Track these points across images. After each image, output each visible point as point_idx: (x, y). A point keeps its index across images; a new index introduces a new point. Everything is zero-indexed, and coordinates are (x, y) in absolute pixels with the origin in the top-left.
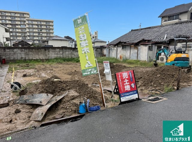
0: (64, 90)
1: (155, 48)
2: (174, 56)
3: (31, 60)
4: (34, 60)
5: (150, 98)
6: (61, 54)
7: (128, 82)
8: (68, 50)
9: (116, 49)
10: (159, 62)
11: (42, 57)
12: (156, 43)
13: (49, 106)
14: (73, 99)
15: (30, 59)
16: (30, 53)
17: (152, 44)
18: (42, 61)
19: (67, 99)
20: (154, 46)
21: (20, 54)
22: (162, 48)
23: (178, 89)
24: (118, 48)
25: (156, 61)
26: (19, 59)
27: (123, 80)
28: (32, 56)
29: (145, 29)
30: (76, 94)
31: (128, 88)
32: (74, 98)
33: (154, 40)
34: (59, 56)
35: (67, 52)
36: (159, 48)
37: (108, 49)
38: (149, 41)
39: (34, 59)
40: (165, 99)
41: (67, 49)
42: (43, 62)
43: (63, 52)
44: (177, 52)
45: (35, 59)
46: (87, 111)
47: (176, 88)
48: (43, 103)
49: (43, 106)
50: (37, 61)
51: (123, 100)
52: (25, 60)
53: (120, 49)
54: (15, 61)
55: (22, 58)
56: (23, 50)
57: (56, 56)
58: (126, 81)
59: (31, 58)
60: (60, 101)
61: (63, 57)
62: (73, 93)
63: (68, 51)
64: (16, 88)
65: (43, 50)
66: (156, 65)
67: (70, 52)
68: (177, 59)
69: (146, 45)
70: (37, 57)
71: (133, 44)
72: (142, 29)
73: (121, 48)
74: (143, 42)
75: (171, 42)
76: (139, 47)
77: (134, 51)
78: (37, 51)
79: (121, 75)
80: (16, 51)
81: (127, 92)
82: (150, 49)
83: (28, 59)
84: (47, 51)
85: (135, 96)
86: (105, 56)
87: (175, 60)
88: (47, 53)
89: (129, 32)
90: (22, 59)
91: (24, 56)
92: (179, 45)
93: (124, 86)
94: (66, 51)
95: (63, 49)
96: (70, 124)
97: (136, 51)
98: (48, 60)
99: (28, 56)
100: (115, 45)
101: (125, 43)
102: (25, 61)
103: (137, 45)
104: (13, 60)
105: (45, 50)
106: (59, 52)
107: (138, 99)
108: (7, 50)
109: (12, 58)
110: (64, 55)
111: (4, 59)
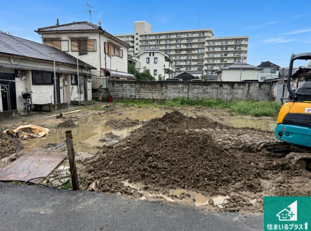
6: (185, 93)
8: (197, 86)
11: (156, 96)
15: (141, 97)
21: (129, 91)
28: (143, 93)
34: (181, 95)
35: (196, 90)
37: (282, 86)
39: (145, 98)
41: (196, 85)
43: (188, 89)
45: (147, 98)
52: (135, 99)
55: (131, 96)
56: (134, 85)
57: (176, 95)
61: (188, 98)
63: (198, 89)
65: (159, 86)
70: (150, 96)
78: (150, 86)
80: (125, 86)
83: (138, 98)
84: (164, 88)
88: (164, 91)
90: (132, 97)
91: (133, 94)
94: (194, 88)
95: (189, 85)
99: (138, 93)
104: (120, 98)
105: (162, 86)
106: (183, 88)
108: (116, 85)
109: (120, 96)
110: (191, 96)
111: (112, 96)
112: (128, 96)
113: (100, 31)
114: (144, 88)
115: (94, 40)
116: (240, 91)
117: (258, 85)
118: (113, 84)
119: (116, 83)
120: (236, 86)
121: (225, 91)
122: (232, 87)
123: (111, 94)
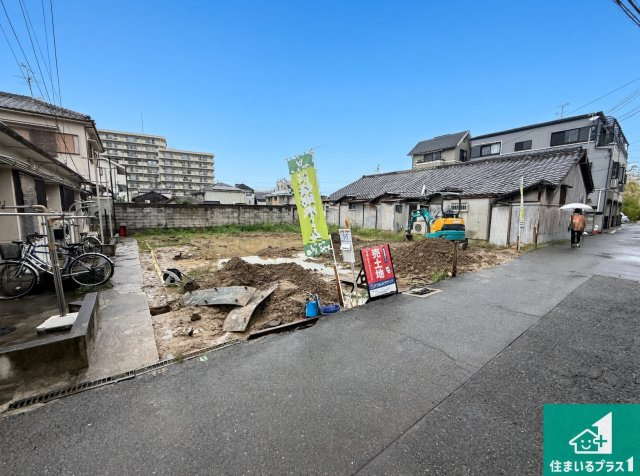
0: (269, 280)
1: (406, 209)
2: (442, 222)
3: (178, 230)
4: (185, 229)
5: (416, 290)
6: (236, 218)
7: (380, 264)
9: (337, 208)
10: (413, 231)
11: (199, 222)
12: (408, 200)
13: (253, 306)
14: (289, 295)
15: (176, 226)
16: (177, 216)
17: (401, 202)
18: (200, 230)
19: (278, 296)
20: (404, 204)
21: (154, 217)
22: (419, 208)
23: (454, 275)
24: (342, 208)
25: (409, 231)
26: (153, 227)
27: (373, 261)
28: (179, 221)
29: (390, 174)
30: (293, 287)
31: (380, 274)
33: (405, 195)
34: (231, 220)
35: (247, 215)
36: (413, 208)
38: (395, 196)
39: (183, 226)
40: (438, 291)
41: (246, 209)
42: (202, 232)
43: (239, 214)
44: (446, 215)
45: (186, 226)
46: (319, 314)
47: (450, 274)
48: (241, 303)
49: (240, 306)
50: (188, 229)
51: (374, 294)
52: (167, 229)
53: (345, 209)
54: (144, 231)
55: (159, 225)
56: (163, 209)
57: (226, 221)
58: (378, 262)
59: (177, 224)
60: (268, 298)
61: (239, 223)
62: (286, 285)
63: (249, 213)
64: (173, 281)
65: (201, 210)
66: (410, 237)
67: (252, 215)
68: (446, 227)
69: (390, 203)
70: (190, 224)
71: (367, 201)
72: (380, 175)
73: (347, 207)
74: (387, 198)
75: (433, 198)
76: (378, 207)
77: (369, 213)
78: (190, 211)
79: (370, 252)
80: (148, 211)
81: (380, 281)
82: (398, 209)
83: (172, 227)
84: (209, 212)
85: (392, 288)
87: (443, 229)
88: (209, 217)
89: (357, 179)
90: (160, 227)
91: (163, 222)
92: (447, 205)
93: (374, 271)
94: (245, 213)
95: (239, 208)
96: (297, 333)
97: (373, 213)
98: (211, 229)
99: (171, 221)
100: (336, 202)
101: (354, 198)
102: (166, 230)
103: (375, 202)
104: (141, 229)
105: (206, 210)
106: (233, 213)
107: (397, 292)
109: (139, 226)
110: (242, 220)
111: (124, 227)
112: (154, 224)
113: (87, 123)
114: (180, 213)
115: (73, 136)
116: (287, 215)
118: (125, 209)
119: (130, 207)
120: (283, 209)
121: (275, 215)
122: (280, 211)
123: (122, 224)
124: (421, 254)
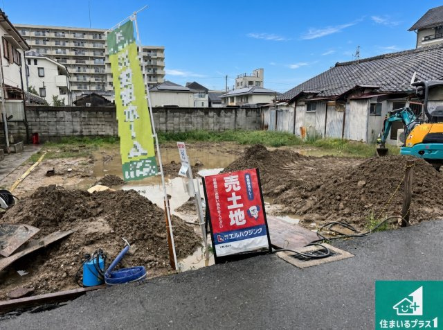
0: (86, 215)
1: (387, 109)
2: (424, 129)
3: (93, 137)
4: (102, 136)
6: (163, 124)
7: (238, 202)
8: (178, 114)
9: (292, 110)
10: (396, 143)
12: (392, 96)
15: (93, 133)
16: (93, 120)
17: (380, 99)
20: (384, 103)
21: (70, 124)
24: (298, 109)
25: (383, 143)
26: (67, 134)
27: (225, 196)
28: (96, 127)
29: (370, 60)
31: (237, 218)
32: (92, 240)
33: (386, 89)
34: (157, 127)
35: (176, 120)
37: (274, 112)
38: (372, 90)
39: (100, 133)
41: (176, 112)
43: (166, 118)
44: (433, 118)
45: (103, 133)
46: (102, 282)
47: (400, 221)
48: (5, 252)
49: (3, 257)
51: (222, 251)
52: (82, 136)
53: (302, 111)
54: (58, 139)
55: (74, 131)
56: (77, 112)
58: (234, 198)
61: (167, 131)
63: (179, 117)
66: (383, 152)
67: (183, 120)
68: (431, 138)
69: (361, 101)
71: (331, 98)
72: (361, 61)
73: (304, 108)
74: (357, 94)
76: (348, 107)
77: (334, 116)
79: (221, 181)
80: (62, 115)
81: (237, 229)
82: (374, 110)
83: (88, 134)
86: (267, 127)
87: (424, 141)
89: (329, 69)
90: (75, 134)
91: (78, 128)
93: (226, 212)
94: (174, 117)
95: (166, 112)
97: (340, 115)
99: (87, 127)
100: (290, 102)
101: (315, 95)
102: (81, 138)
104: (54, 136)
106: (158, 118)
108: (43, 115)
109: (53, 133)
110: (170, 127)
111: (36, 134)
112: (68, 131)
114: (96, 117)
116: (227, 120)
117: (244, 111)
118: (37, 113)
119: (43, 111)
120: (223, 113)
121: (211, 120)
122: (219, 115)
123: (35, 131)
124: (361, 183)
